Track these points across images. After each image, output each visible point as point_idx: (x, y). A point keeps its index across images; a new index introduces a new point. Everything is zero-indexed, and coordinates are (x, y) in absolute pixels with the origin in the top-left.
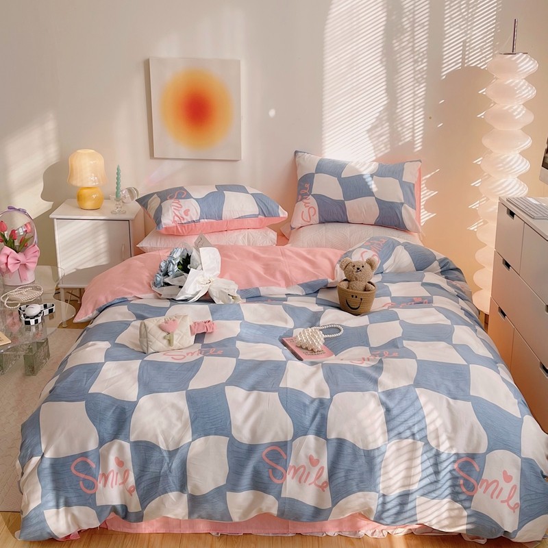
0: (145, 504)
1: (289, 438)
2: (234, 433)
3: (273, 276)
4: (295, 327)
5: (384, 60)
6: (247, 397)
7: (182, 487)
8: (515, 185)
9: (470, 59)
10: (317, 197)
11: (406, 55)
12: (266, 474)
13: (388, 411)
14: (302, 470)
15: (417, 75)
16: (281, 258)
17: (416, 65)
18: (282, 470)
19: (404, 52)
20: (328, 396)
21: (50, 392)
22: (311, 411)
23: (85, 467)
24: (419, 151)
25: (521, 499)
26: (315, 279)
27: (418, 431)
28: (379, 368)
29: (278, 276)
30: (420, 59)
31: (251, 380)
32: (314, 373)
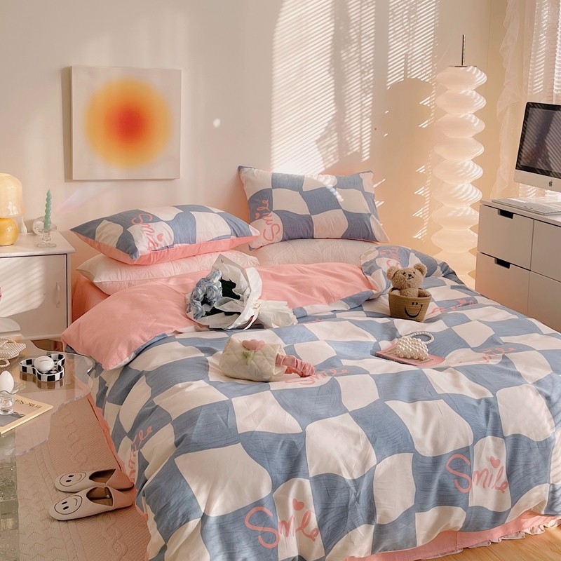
0: (330, 546)
1: (470, 444)
2: (417, 447)
4: (378, 341)
5: (333, 69)
6: (414, 409)
7: (371, 517)
9: (412, 70)
10: (279, 213)
11: (353, 66)
12: (452, 485)
14: (485, 474)
15: (364, 85)
17: (363, 76)
19: (351, 62)
20: (491, 396)
21: (176, 445)
22: (482, 412)
23: (262, 518)
24: (367, 160)
26: (359, 292)
28: (509, 363)
30: (366, 70)
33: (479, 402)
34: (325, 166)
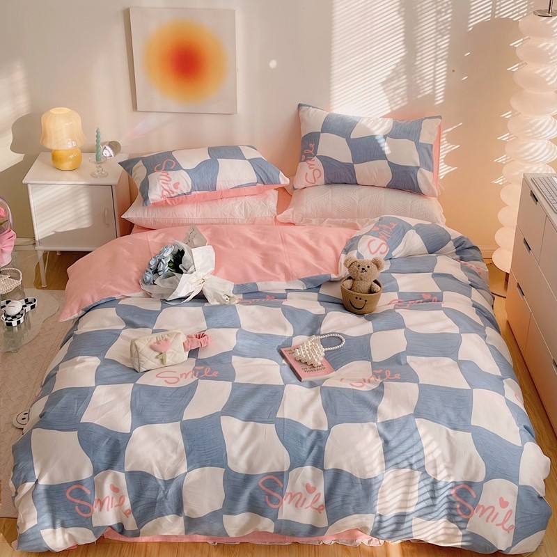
0: (142, 524)
1: (286, 469)
2: (230, 464)
3: (273, 270)
4: (295, 335)
6: (244, 428)
7: (179, 510)
8: (544, 151)
10: (322, 158)
11: (428, 5)
12: (263, 500)
13: (386, 442)
14: (298, 496)
15: (440, 26)
16: (281, 246)
18: (279, 497)
20: (326, 429)
21: (41, 416)
22: (308, 443)
23: (81, 494)
25: (516, 521)
26: (318, 274)
27: (416, 462)
28: (379, 393)
29: (278, 269)
31: (248, 407)
32: (312, 400)
33: (311, 431)
34: (391, 109)
